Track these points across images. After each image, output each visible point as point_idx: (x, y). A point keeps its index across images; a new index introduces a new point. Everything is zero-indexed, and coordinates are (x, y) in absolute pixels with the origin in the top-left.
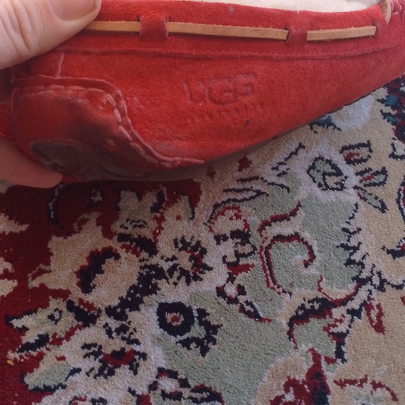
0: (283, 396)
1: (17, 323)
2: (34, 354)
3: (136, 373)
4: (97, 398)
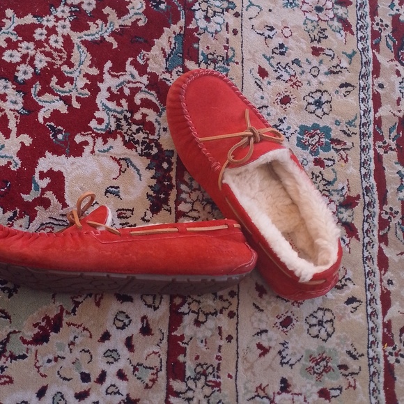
0: (40, 323)
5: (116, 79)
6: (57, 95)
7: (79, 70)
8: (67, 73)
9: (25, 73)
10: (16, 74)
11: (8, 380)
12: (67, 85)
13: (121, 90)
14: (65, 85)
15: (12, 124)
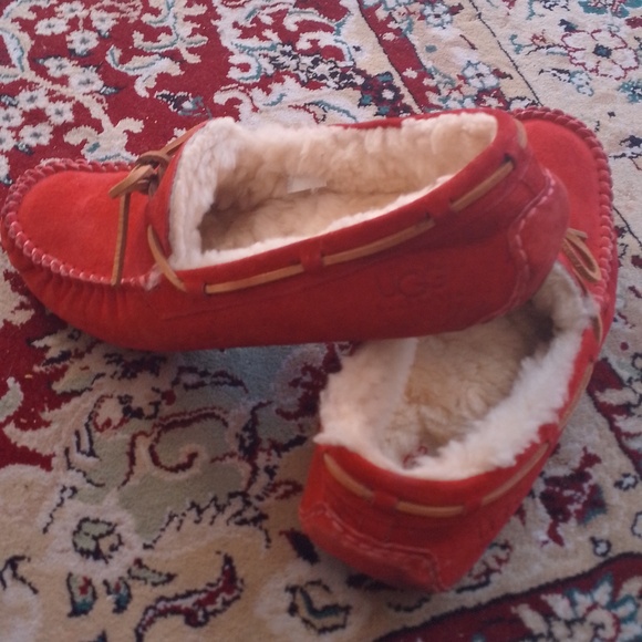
0: (301, 378)
1: (38, 344)
2: (59, 366)
3: (157, 375)
4: (123, 395)
5: (240, 10)
6: (152, 54)
7: (171, 15)
8: (156, 23)
9: (84, 41)
10: (69, 46)
11: (289, 488)
12: (163, 38)
13: (256, 20)
14: (159, 38)
15: (97, 111)
